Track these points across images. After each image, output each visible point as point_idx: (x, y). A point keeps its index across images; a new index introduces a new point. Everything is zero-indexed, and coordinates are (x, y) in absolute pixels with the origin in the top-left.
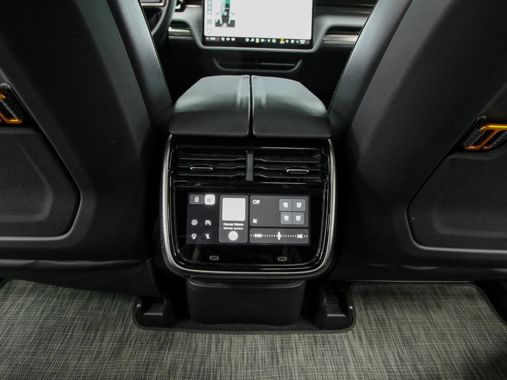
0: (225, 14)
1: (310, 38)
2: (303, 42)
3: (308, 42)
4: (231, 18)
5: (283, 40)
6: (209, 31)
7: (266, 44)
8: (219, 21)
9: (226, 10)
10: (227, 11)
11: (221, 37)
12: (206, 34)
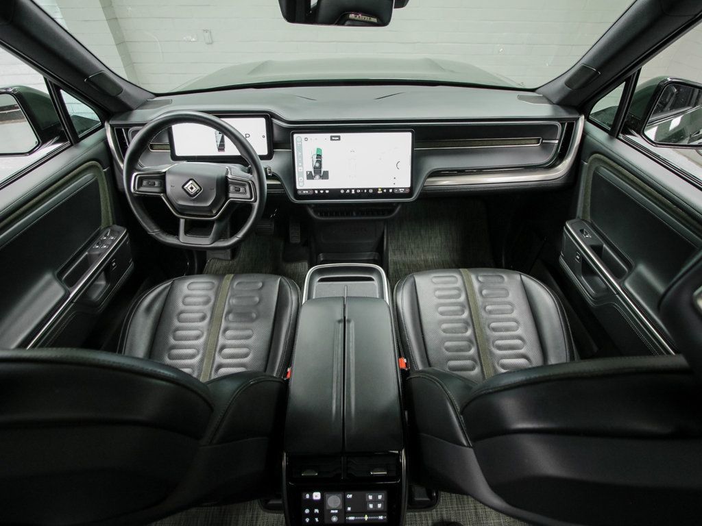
0: (317, 165)
1: (409, 186)
2: (401, 191)
3: (408, 191)
4: (323, 169)
5: (380, 190)
6: (301, 184)
7: (363, 193)
8: (311, 172)
9: (317, 161)
10: (320, 162)
11: (314, 190)
12: (298, 187)
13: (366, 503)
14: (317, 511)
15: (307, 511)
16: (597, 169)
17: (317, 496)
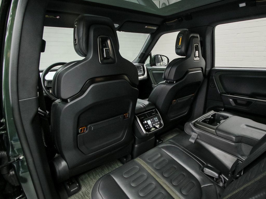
13: (154, 120)
14: (147, 125)
15: (145, 126)
16: (152, 72)
17: (146, 122)
